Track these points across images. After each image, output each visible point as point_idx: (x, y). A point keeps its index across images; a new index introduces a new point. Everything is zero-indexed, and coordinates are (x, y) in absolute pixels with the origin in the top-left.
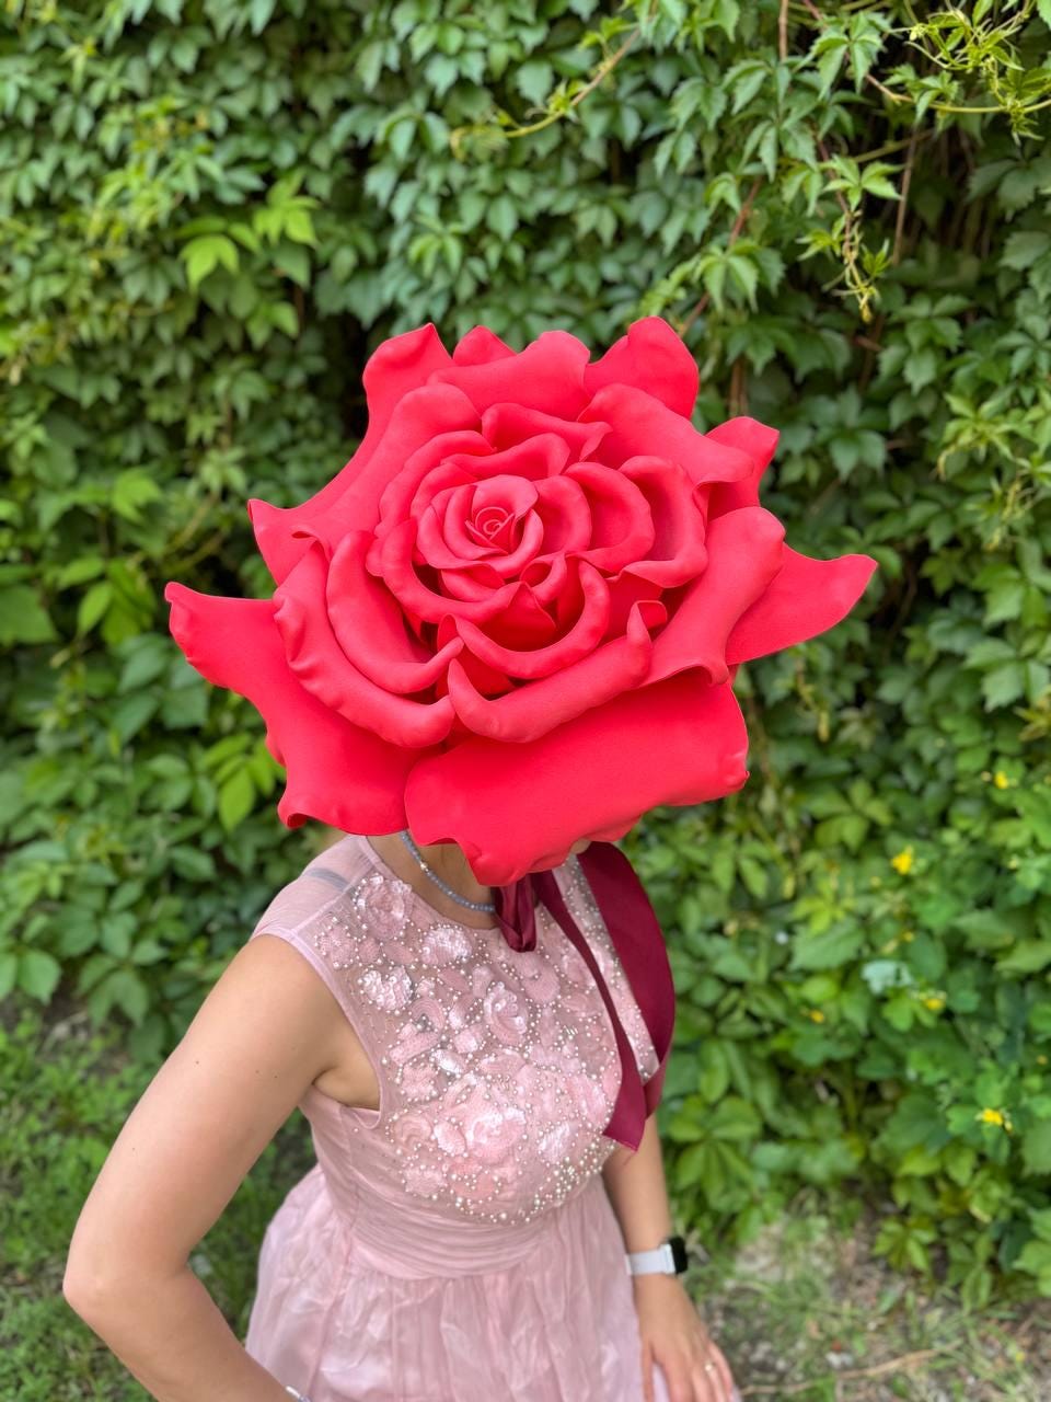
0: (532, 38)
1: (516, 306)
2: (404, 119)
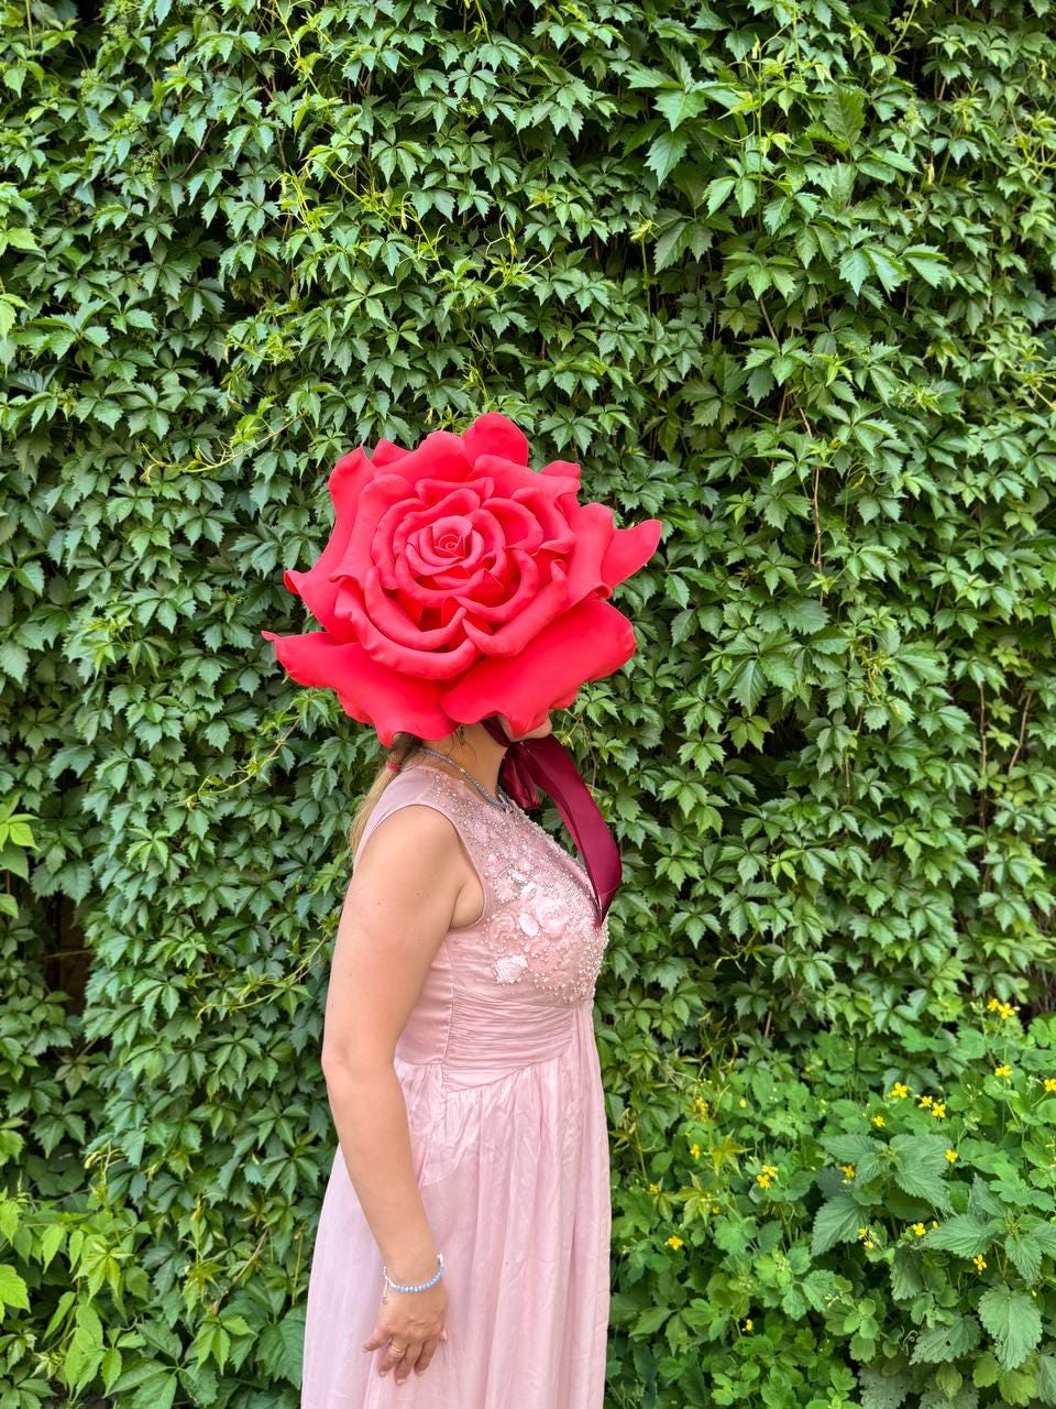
0: (213, 709)
1: (211, 882)
2: (119, 763)
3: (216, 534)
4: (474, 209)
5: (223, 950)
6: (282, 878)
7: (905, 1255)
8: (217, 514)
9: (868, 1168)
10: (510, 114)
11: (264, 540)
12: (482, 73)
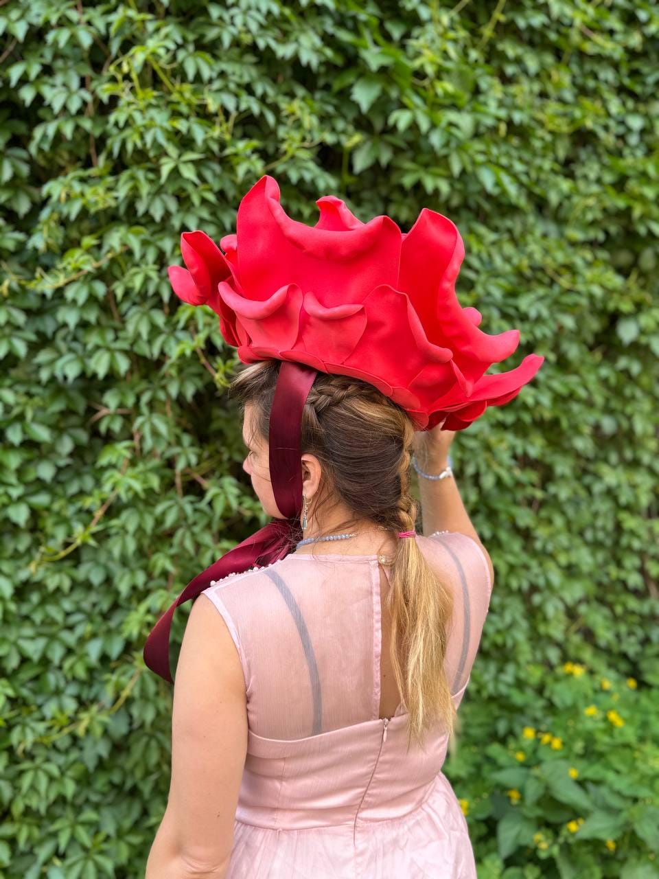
0: (16, 492)
1: (12, 636)
3: (21, 349)
4: (249, 109)
5: (25, 692)
6: (71, 628)
7: (567, 848)
8: (20, 334)
9: (533, 791)
10: (273, 44)
11: (61, 355)
12: (253, 13)
